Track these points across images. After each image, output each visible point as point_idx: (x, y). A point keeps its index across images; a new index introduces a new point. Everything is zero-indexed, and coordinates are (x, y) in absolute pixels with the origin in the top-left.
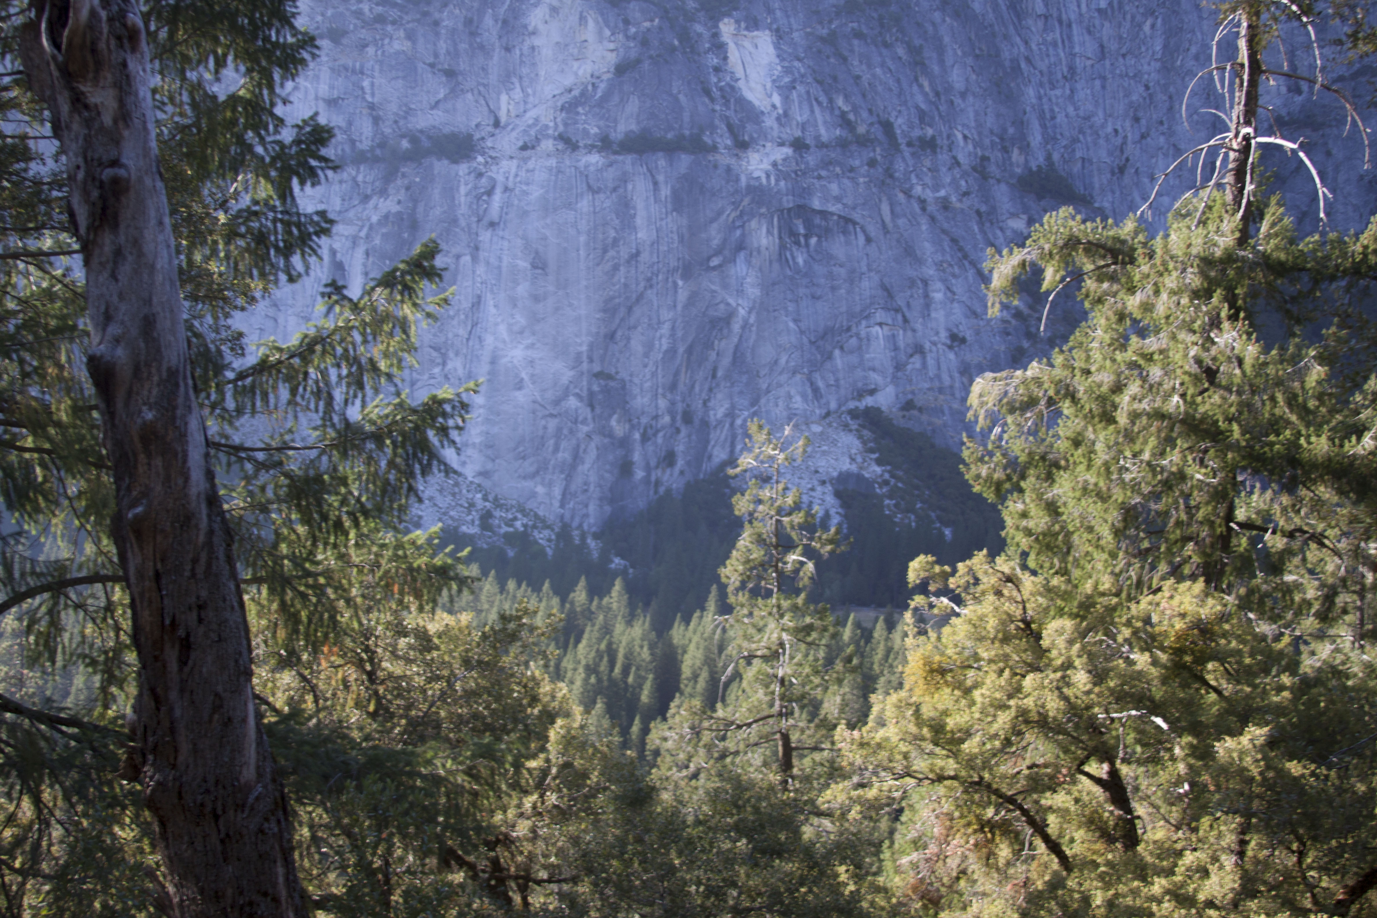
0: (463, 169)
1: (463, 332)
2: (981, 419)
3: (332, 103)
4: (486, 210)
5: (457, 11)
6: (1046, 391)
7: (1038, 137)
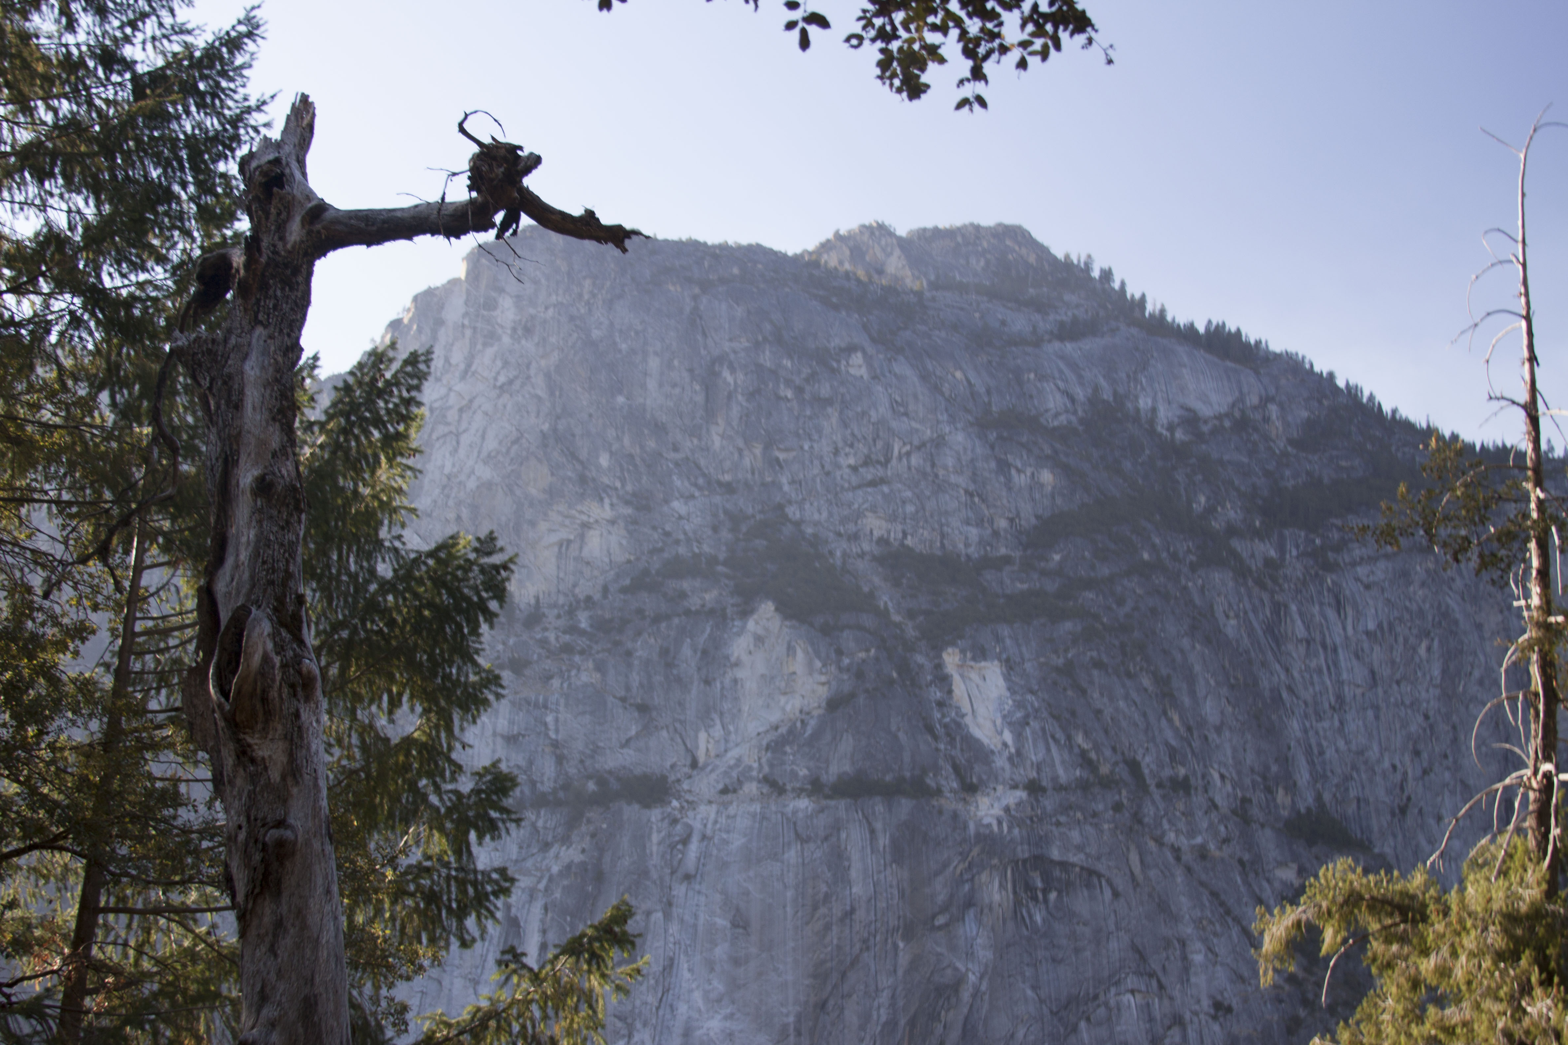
0: (655, 814)
1: (652, 999)
3: (511, 739)
4: (680, 861)
5: (652, 640)
7: (1306, 776)
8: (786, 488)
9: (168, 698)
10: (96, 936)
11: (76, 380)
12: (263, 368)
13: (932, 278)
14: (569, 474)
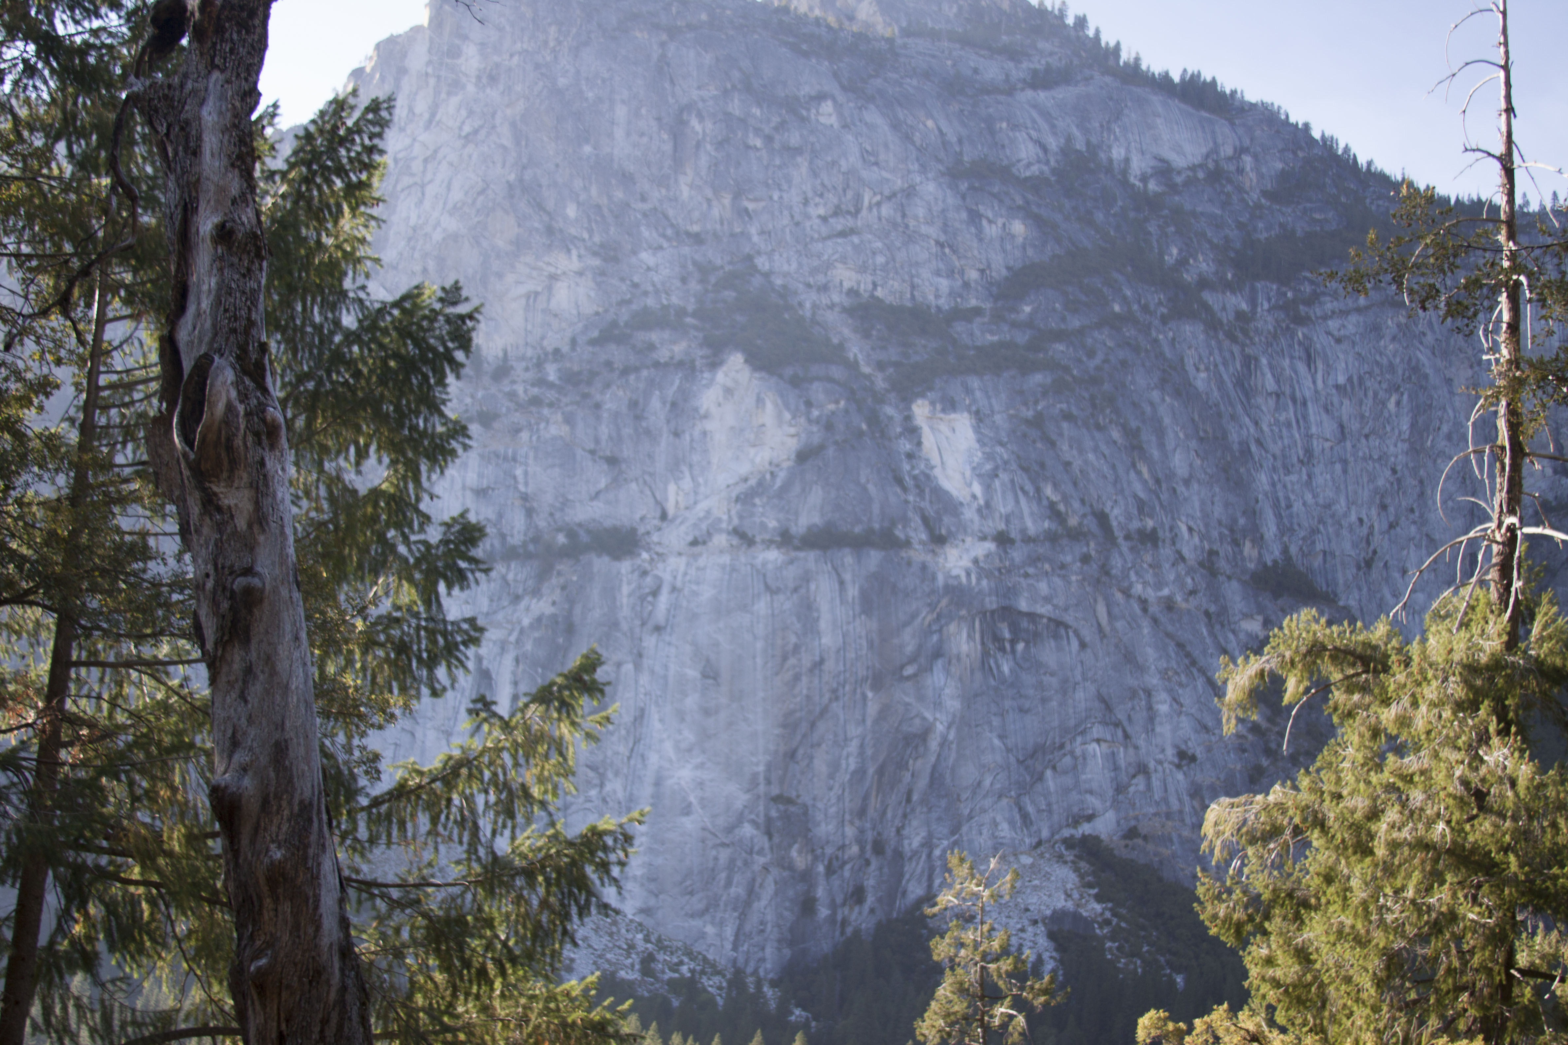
0: (625, 566)
1: (623, 749)
2: (1217, 851)
3: (481, 493)
4: (651, 613)
5: (621, 393)
6: (1291, 819)
7: (1273, 529)
8: (755, 239)
9: (134, 452)
10: (68, 688)
11: (32, 130)
12: (221, 113)
13: (904, 24)
14: (536, 225)
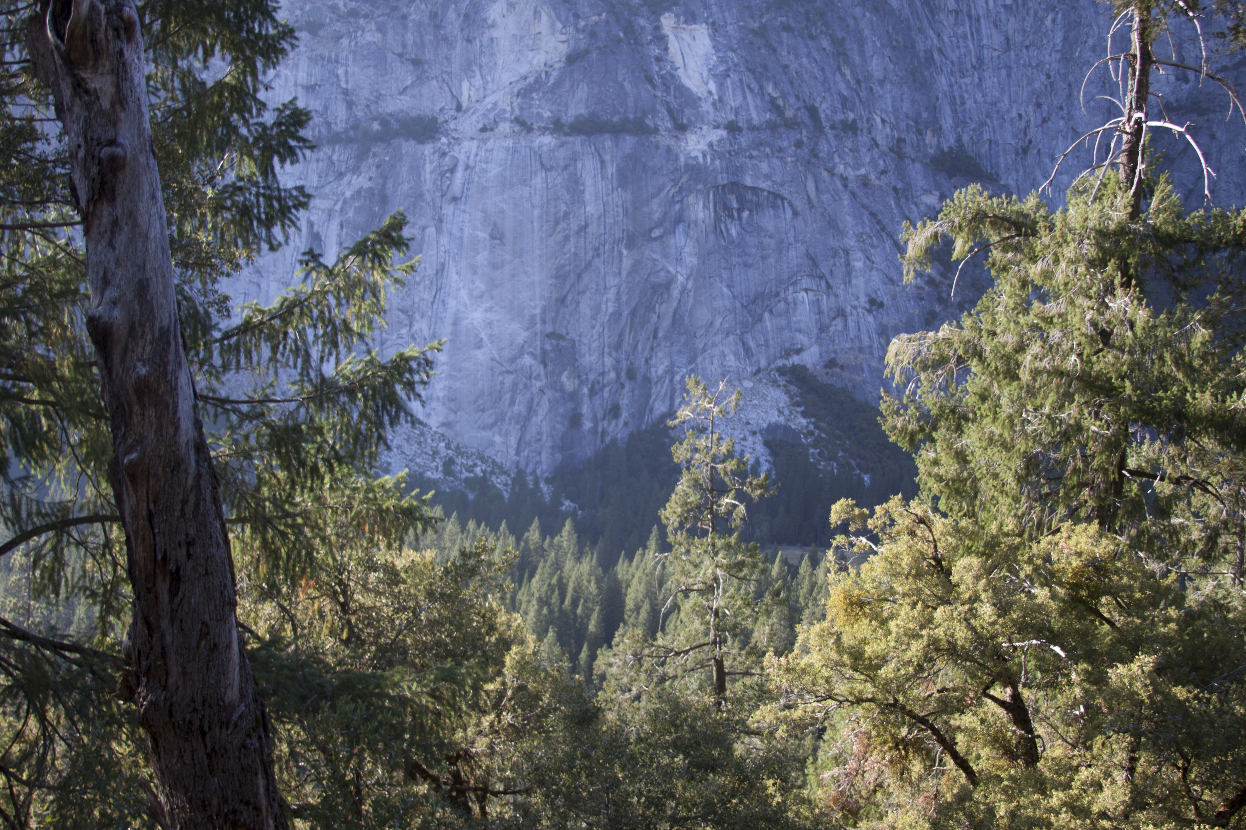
0: (428, 149)
1: (428, 296)
2: (897, 376)
3: (310, 89)
4: (449, 186)
5: (423, 6)
6: (956, 351)
7: (950, 121)
9: (20, 52)
